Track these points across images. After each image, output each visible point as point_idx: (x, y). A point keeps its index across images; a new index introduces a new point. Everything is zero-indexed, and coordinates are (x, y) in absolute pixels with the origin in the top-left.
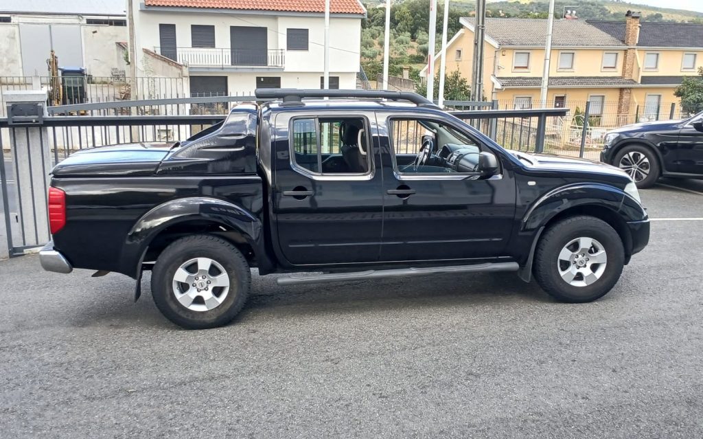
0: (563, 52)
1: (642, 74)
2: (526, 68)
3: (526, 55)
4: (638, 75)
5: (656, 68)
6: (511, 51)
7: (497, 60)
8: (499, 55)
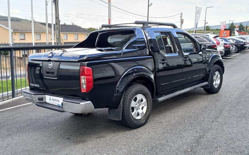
0: (37, 33)
1: (64, 41)
2: (24, 39)
3: (24, 35)
4: (63, 42)
5: (67, 39)
6: (18, 33)
7: (13, 36)
8: (14, 34)
